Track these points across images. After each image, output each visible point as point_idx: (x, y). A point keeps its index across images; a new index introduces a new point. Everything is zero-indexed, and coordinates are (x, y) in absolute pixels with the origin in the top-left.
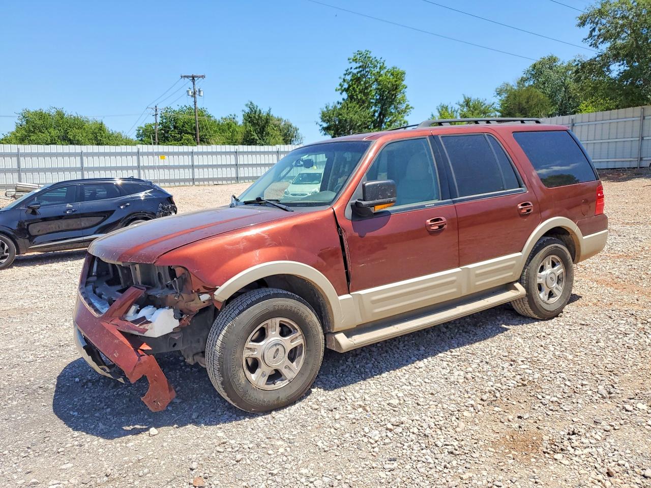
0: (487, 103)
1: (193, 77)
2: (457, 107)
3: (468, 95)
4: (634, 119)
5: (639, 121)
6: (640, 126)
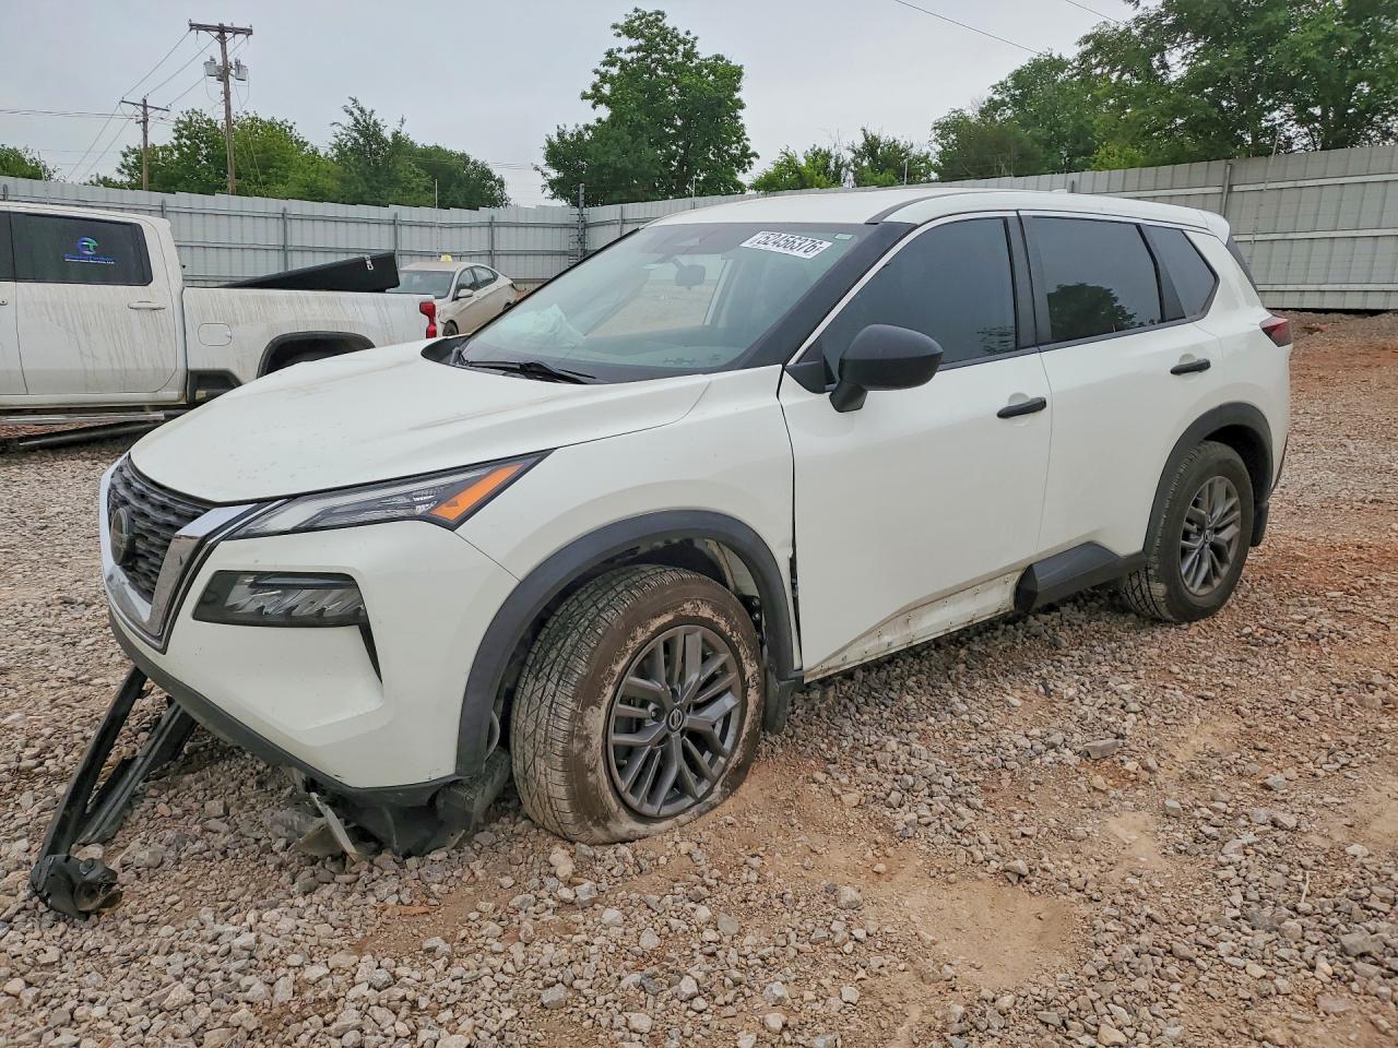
0: (914, 151)
1: (222, 30)
2: (849, 156)
3: (873, 131)
4: (1207, 190)
5: (1220, 196)
6: (1221, 207)
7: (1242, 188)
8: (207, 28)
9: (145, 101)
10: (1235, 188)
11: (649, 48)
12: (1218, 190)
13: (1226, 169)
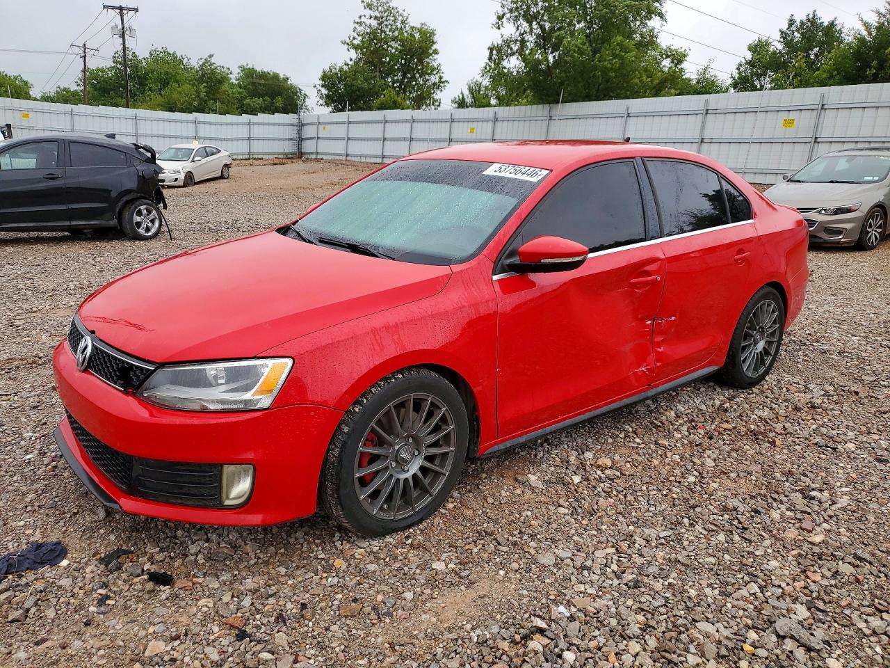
1: (121, 8)
8: (113, 8)
9: (84, 45)
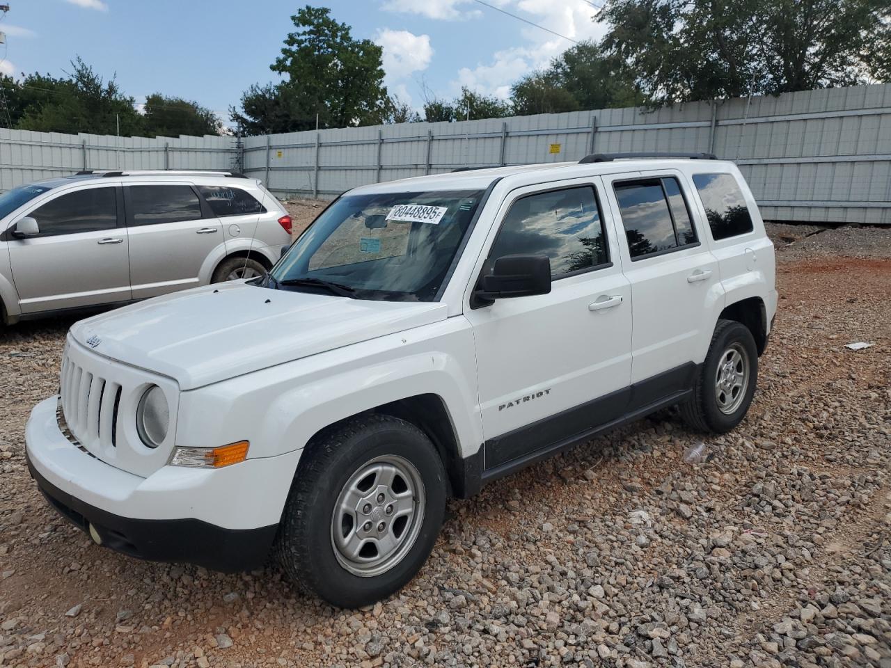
4: (698, 124)
5: (709, 128)
6: (710, 137)
7: (726, 122)
10: (721, 123)
11: (318, 31)
12: (708, 124)
13: (713, 107)
